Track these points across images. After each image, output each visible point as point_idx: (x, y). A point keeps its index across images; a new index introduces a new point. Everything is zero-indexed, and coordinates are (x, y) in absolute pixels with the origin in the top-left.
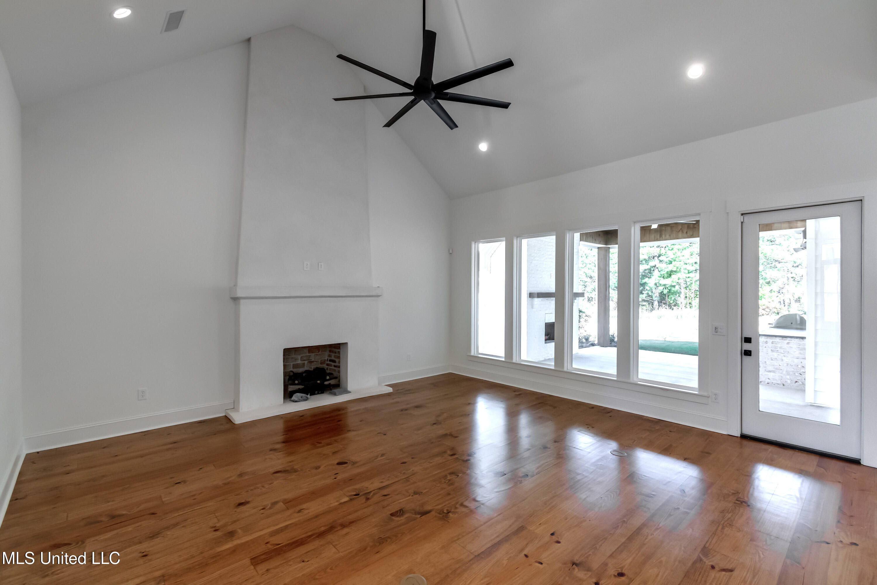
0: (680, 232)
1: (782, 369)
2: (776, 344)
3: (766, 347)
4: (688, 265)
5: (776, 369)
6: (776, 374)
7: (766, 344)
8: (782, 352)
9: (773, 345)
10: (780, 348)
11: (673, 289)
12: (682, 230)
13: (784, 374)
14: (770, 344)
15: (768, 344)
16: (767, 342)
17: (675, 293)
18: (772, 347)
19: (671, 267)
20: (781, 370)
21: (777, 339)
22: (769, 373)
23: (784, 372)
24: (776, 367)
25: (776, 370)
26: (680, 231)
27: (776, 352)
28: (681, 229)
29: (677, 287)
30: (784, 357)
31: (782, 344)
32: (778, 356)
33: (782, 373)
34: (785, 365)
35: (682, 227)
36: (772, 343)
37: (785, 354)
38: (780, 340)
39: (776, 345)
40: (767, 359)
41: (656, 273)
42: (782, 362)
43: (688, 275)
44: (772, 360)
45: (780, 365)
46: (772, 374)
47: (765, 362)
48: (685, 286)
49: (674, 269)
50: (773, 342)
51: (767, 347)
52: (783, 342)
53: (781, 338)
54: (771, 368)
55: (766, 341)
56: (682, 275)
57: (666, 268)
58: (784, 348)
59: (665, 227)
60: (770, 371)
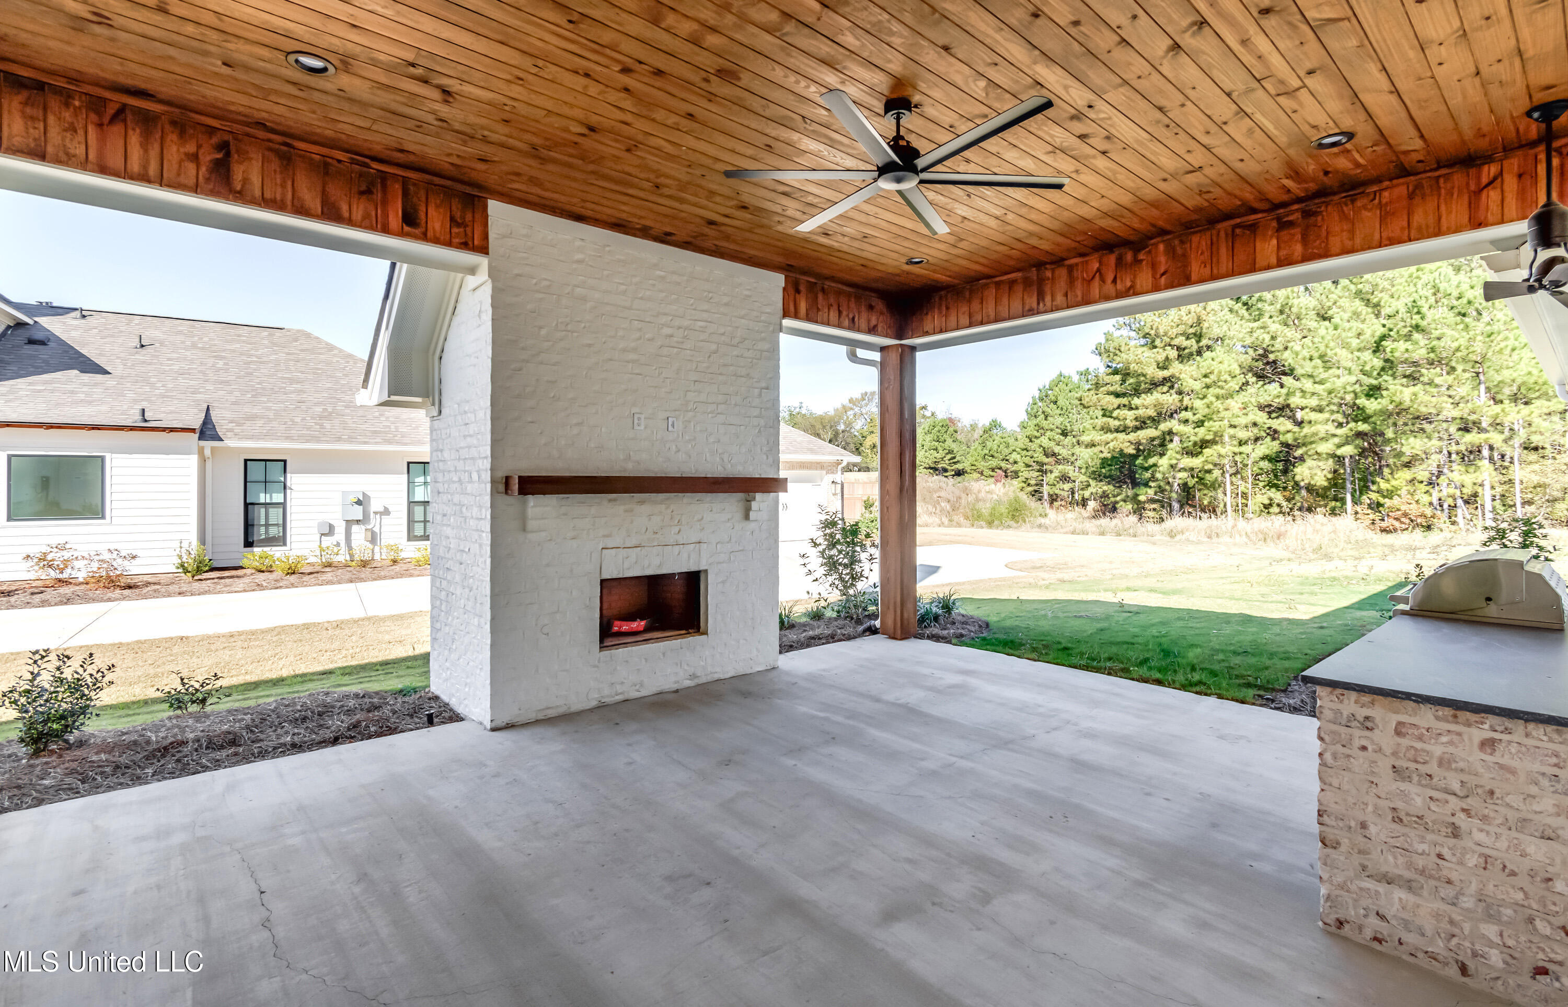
0: (1097, 281)
1: (1454, 876)
2: (1420, 738)
3: (1364, 748)
4: (1238, 429)
5: (1422, 872)
6: (1419, 901)
7: (1367, 733)
8: (1456, 786)
9: (1405, 742)
10: (1441, 763)
11: (1208, 476)
12: (1100, 274)
13: (1467, 910)
14: (1384, 737)
15: (1376, 731)
16: (1369, 724)
17: (1214, 486)
18: (1395, 754)
19: (1202, 432)
20: (1449, 882)
21: (1426, 717)
22: (1382, 888)
23: (1468, 902)
24: (1420, 862)
25: (1422, 879)
26: (1093, 277)
27: (1419, 784)
28: (1099, 270)
29: (1217, 473)
30: (1462, 816)
31: (1451, 743)
32: (1433, 806)
33: (1454, 904)
34: (1473, 860)
35: (1100, 262)
36: (1399, 731)
37: (1469, 800)
38: (1437, 718)
39: (1419, 745)
40: (1370, 808)
41: (1174, 445)
42: (1452, 842)
43: (1237, 450)
44: (1398, 820)
45: (1440, 856)
46: (1399, 893)
47: (1364, 826)
48: (1233, 470)
49: (1209, 437)
50: (1400, 724)
51: (1370, 749)
52: (1459, 734)
53: (1448, 712)
54: (1391, 864)
55: (1367, 718)
56: (1226, 449)
57: (1195, 434)
58: (1461, 765)
59: (1053, 271)
60: (1388, 880)
